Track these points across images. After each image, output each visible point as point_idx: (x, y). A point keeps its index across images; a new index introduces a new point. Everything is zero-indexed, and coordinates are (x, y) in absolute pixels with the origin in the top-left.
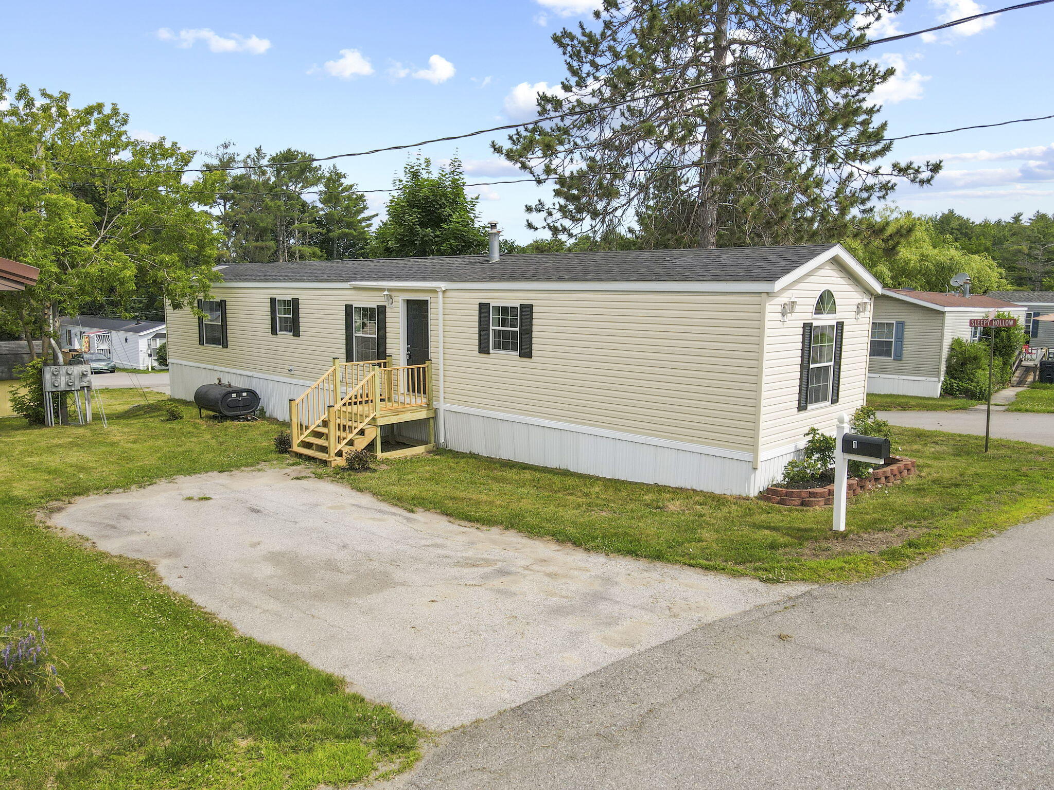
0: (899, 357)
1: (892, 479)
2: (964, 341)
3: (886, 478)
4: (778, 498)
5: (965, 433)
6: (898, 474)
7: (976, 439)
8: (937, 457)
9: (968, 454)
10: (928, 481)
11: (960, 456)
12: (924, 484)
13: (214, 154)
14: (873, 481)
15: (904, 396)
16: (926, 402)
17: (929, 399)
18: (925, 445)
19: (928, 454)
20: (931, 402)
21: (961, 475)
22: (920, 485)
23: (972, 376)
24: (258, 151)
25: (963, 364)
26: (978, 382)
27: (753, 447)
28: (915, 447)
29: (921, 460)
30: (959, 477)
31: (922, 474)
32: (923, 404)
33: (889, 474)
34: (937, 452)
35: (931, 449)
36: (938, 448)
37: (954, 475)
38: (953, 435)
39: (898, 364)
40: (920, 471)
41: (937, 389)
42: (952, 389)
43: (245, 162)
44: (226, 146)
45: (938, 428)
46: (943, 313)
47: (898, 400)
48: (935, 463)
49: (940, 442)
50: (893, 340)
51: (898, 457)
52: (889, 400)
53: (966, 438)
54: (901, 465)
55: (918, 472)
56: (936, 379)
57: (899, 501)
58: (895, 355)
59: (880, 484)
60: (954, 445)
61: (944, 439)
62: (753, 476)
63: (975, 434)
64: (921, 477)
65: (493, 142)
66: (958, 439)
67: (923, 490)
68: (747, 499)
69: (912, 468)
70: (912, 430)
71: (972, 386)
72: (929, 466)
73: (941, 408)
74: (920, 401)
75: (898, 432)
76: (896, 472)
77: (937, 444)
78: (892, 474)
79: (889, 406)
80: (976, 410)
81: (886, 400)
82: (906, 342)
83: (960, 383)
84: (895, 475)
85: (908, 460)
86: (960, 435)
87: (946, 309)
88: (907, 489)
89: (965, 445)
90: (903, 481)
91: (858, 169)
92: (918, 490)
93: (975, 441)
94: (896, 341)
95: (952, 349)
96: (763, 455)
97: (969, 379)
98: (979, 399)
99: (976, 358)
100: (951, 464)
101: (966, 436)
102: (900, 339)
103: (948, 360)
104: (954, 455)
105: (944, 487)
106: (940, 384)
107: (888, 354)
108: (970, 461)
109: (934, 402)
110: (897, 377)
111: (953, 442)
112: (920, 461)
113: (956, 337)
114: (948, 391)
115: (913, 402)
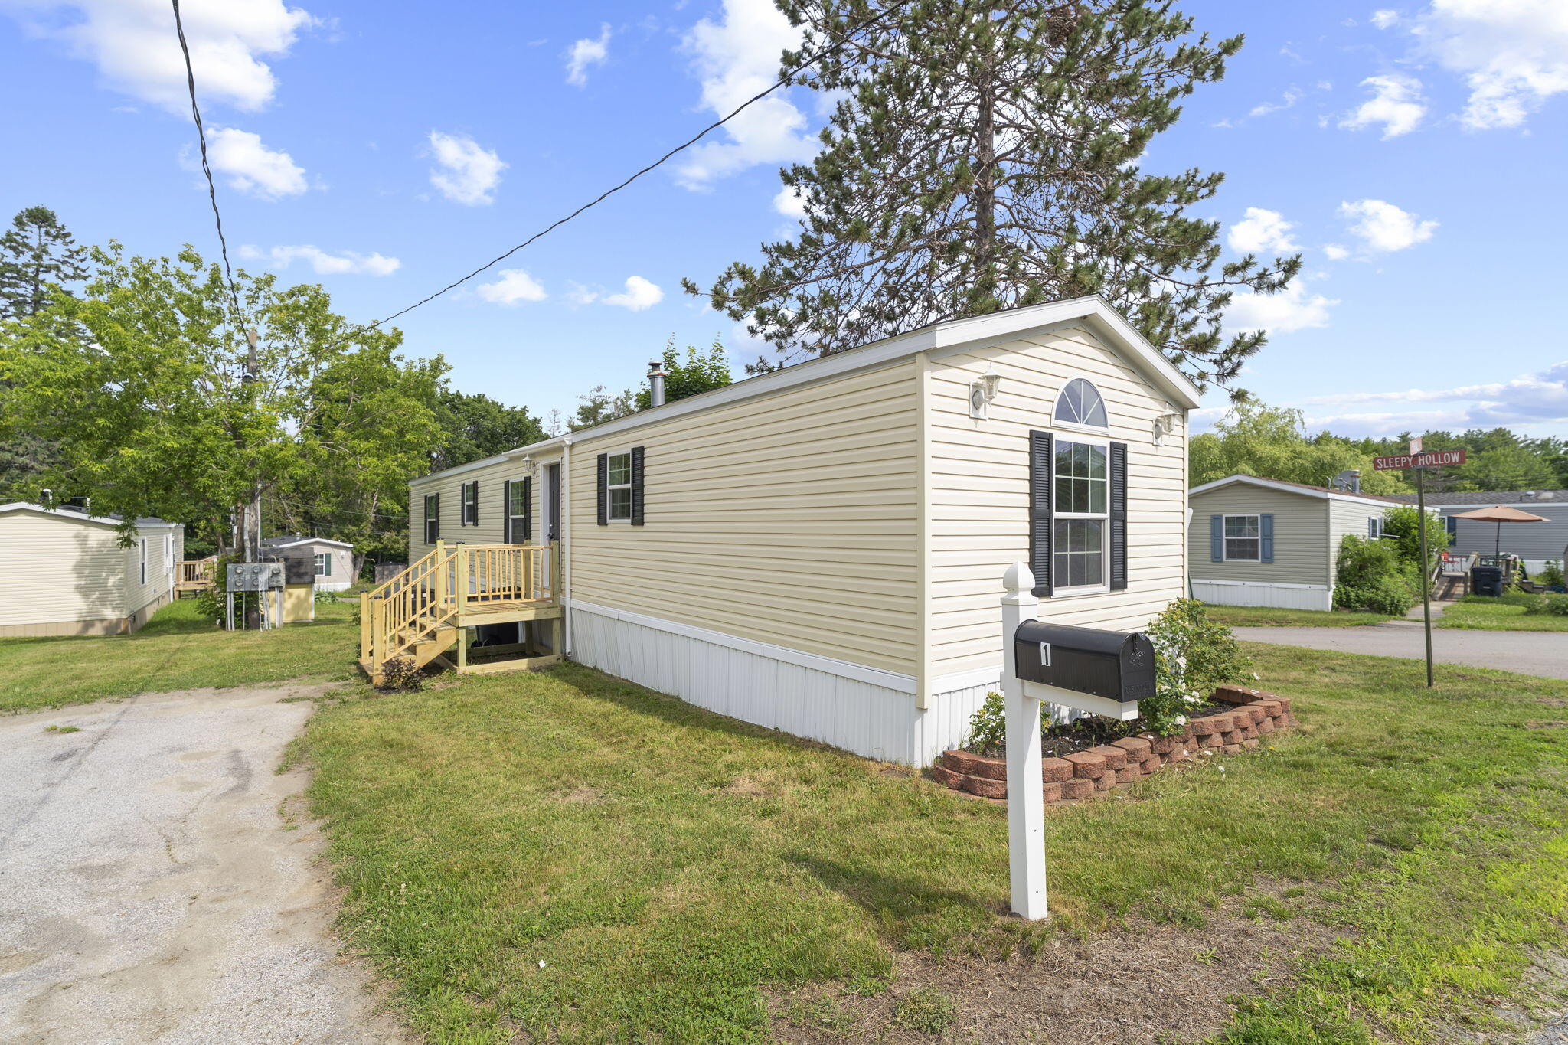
0: (1268, 559)
1: (1238, 736)
2: (1361, 537)
3: (1224, 734)
4: (961, 777)
5: (1381, 655)
6: (1252, 727)
7: (1404, 664)
8: (1336, 693)
9: (1396, 689)
10: (1319, 745)
11: (1381, 692)
12: (1312, 752)
13: (588, 396)
14: (1193, 742)
15: (1280, 609)
16: (1312, 616)
17: (1317, 612)
18: (1312, 671)
19: (1317, 686)
20: (1319, 616)
21: (1392, 733)
22: (1300, 753)
23: (1375, 583)
24: (627, 393)
25: (1362, 568)
26: (1386, 591)
27: (915, 665)
28: (1294, 674)
29: (1303, 698)
30: (1388, 738)
31: (1307, 727)
32: (1310, 619)
33: (1230, 727)
34: (1335, 684)
35: (1322, 679)
36: (1335, 677)
37: (1377, 730)
38: (1359, 657)
39: (1268, 568)
40: (1302, 721)
41: (1327, 599)
42: (1348, 599)
43: (615, 403)
44: (599, 390)
45: (1334, 648)
46: (1327, 501)
47: (1271, 614)
48: (1333, 705)
49: (1338, 668)
50: (1259, 538)
51: (1254, 692)
52: (1258, 613)
53: (1384, 663)
54: (1258, 708)
55: (1297, 724)
56: (1325, 587)
57: (1248, 798)
58: (1263, 557)
59: (1210, 747)
60: (1365, 674)
61: (1345, 663)
62: (918, 723)
63: (1400, 657)
64: (1304, 733)
65: (685, 280)
66: (1371, 663)
67: (1308, 767)
68: (907, 772)
69: (1284, 716)
70: (1290, 650)
71: (1378, 596)
72: (1320, 711)
73: (1335, 623)
74: (1303, 615)
75: (1265, 652)
76: (1246, 722)
77: (1333, 670)
78: (1237, 726)
79: (1258, 621)
80: (1390, 627)
81: (1253, 613)
82: (1278, 539)
83: (1360, 592)
84: (1245, 729)
85: (1274, 698)
86: (1372, 658)
87: (1330, 496)
88: (1269, 764)
89: (1386, 673)
90: (1263, 742)
91: (1174, 282)
92: (1295, 765)
93: (1403, 667)
94: (1263, 539)
95: (1343, 549)
96: (936, 680)
97: (1373, 587)
98: (1391, 613)
99: (1379, 559)
100: (1364, 707)
101: (1384, 659)
102: (1268, 536)
103: (1340, 561)
104: (1367, 690)
105: (1358, 764)
106: (1331, 594)
107: (1254, 556)
108: (1403, 702)
109: (1324, 616)
110: (1267, 584)
111: (1361, 668)
112: (1303, 700)
113: (1348, 534)
114: (1343, 603)
115: (1291, 616)
